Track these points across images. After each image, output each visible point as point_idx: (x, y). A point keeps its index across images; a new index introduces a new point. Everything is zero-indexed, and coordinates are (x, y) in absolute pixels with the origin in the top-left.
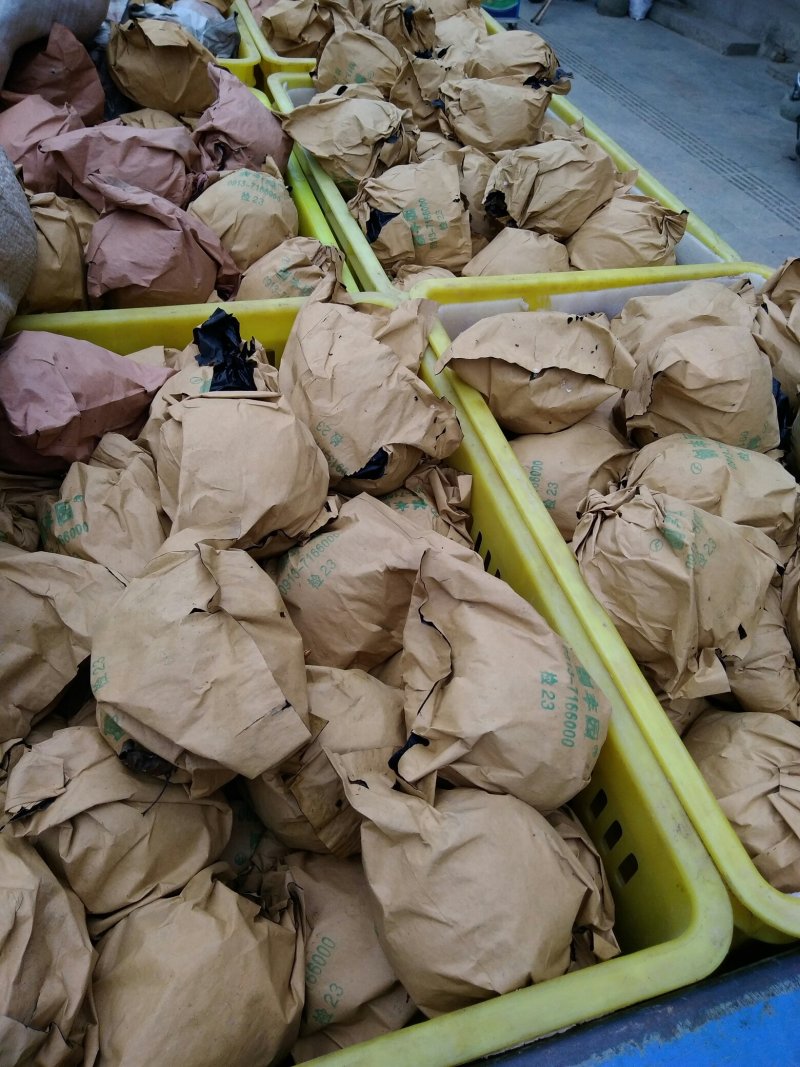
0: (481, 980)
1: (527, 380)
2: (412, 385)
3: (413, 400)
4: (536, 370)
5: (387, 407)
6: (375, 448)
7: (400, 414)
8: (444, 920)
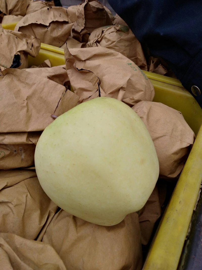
0: (185, 145)
1: (46, 29)
2: (12, 34)
3: (16, 39)
4: (48, 25)
5: (8, 41)
6: (13, 55)
7: (14, 43)
8: (163, 135)
